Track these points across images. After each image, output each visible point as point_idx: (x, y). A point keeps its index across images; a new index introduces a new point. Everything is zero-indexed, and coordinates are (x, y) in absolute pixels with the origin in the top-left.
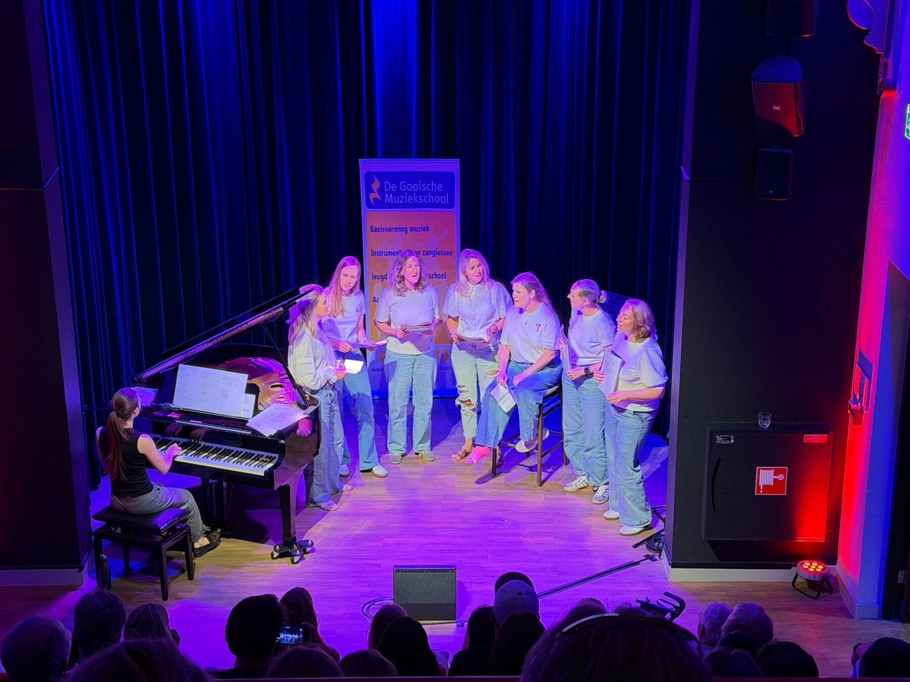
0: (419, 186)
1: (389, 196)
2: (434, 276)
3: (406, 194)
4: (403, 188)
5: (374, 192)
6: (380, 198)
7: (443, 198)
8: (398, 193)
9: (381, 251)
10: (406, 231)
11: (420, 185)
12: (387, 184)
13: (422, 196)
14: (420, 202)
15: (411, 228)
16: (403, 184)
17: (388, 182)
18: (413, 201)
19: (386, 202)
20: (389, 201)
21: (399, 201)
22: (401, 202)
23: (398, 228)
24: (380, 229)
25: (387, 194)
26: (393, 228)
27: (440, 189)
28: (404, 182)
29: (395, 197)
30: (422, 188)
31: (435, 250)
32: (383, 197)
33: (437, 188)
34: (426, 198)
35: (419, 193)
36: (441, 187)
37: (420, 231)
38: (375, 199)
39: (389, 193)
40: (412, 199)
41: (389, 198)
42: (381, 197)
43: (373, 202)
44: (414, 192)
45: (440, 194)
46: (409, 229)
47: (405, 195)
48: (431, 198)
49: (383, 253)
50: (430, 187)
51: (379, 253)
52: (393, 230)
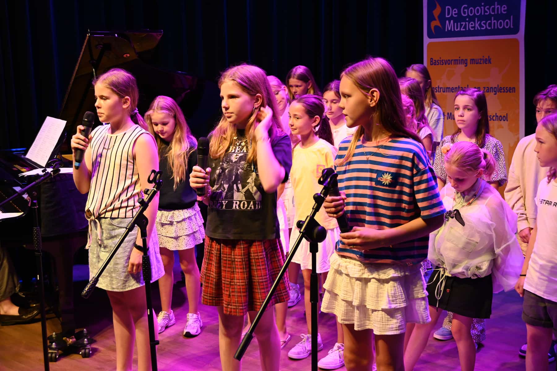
0: (481, 9)
1: (450, 23)
2: (494, 118)
3: (467, 19)
4: (464, 13)
5: (435, 20)
6: (440, 26)
7: (507, 22)
8: (459, 19)
9: (440, 87)
10: (467, 64)
11: (483, 7)
12: (448, 9)
13: (484, 22)
14: (482, 29)
15: (471, 60)
16: (465, 8)
17: (449, 7)
18: (474, 27)
19: (446, 30)
20: (449, 29)
21: (460, 29)
22: (462, 30)
23: (457, 60)
24: (439, 62)
25: (447, 22)
26: (452, 60)
27: (504, 11)
28: (466, 6)
29: (456, 24)
30: (485, 11)
31: (497, 87)
32: (444, 24)
33: (501, 10)
34: (489, 23)
35: (482, 18)
36: (506, 9)
37: (480, 63)
38: (436, 27)
39: (449, 19)
40: (473, 25)
41: (449, 26)
42: (441, 24)
43: (433, 32)
44: (477, 16)
45: (503, 17)
46: (469, 62)
47: (467, 21)
48: (494, 23)
49: (442, 89)
50: (493, 10)
51: (437, 89)
52: (453, 62)
